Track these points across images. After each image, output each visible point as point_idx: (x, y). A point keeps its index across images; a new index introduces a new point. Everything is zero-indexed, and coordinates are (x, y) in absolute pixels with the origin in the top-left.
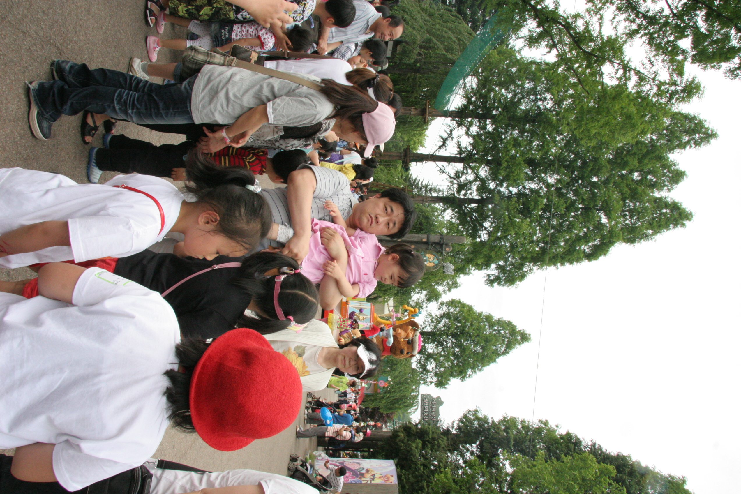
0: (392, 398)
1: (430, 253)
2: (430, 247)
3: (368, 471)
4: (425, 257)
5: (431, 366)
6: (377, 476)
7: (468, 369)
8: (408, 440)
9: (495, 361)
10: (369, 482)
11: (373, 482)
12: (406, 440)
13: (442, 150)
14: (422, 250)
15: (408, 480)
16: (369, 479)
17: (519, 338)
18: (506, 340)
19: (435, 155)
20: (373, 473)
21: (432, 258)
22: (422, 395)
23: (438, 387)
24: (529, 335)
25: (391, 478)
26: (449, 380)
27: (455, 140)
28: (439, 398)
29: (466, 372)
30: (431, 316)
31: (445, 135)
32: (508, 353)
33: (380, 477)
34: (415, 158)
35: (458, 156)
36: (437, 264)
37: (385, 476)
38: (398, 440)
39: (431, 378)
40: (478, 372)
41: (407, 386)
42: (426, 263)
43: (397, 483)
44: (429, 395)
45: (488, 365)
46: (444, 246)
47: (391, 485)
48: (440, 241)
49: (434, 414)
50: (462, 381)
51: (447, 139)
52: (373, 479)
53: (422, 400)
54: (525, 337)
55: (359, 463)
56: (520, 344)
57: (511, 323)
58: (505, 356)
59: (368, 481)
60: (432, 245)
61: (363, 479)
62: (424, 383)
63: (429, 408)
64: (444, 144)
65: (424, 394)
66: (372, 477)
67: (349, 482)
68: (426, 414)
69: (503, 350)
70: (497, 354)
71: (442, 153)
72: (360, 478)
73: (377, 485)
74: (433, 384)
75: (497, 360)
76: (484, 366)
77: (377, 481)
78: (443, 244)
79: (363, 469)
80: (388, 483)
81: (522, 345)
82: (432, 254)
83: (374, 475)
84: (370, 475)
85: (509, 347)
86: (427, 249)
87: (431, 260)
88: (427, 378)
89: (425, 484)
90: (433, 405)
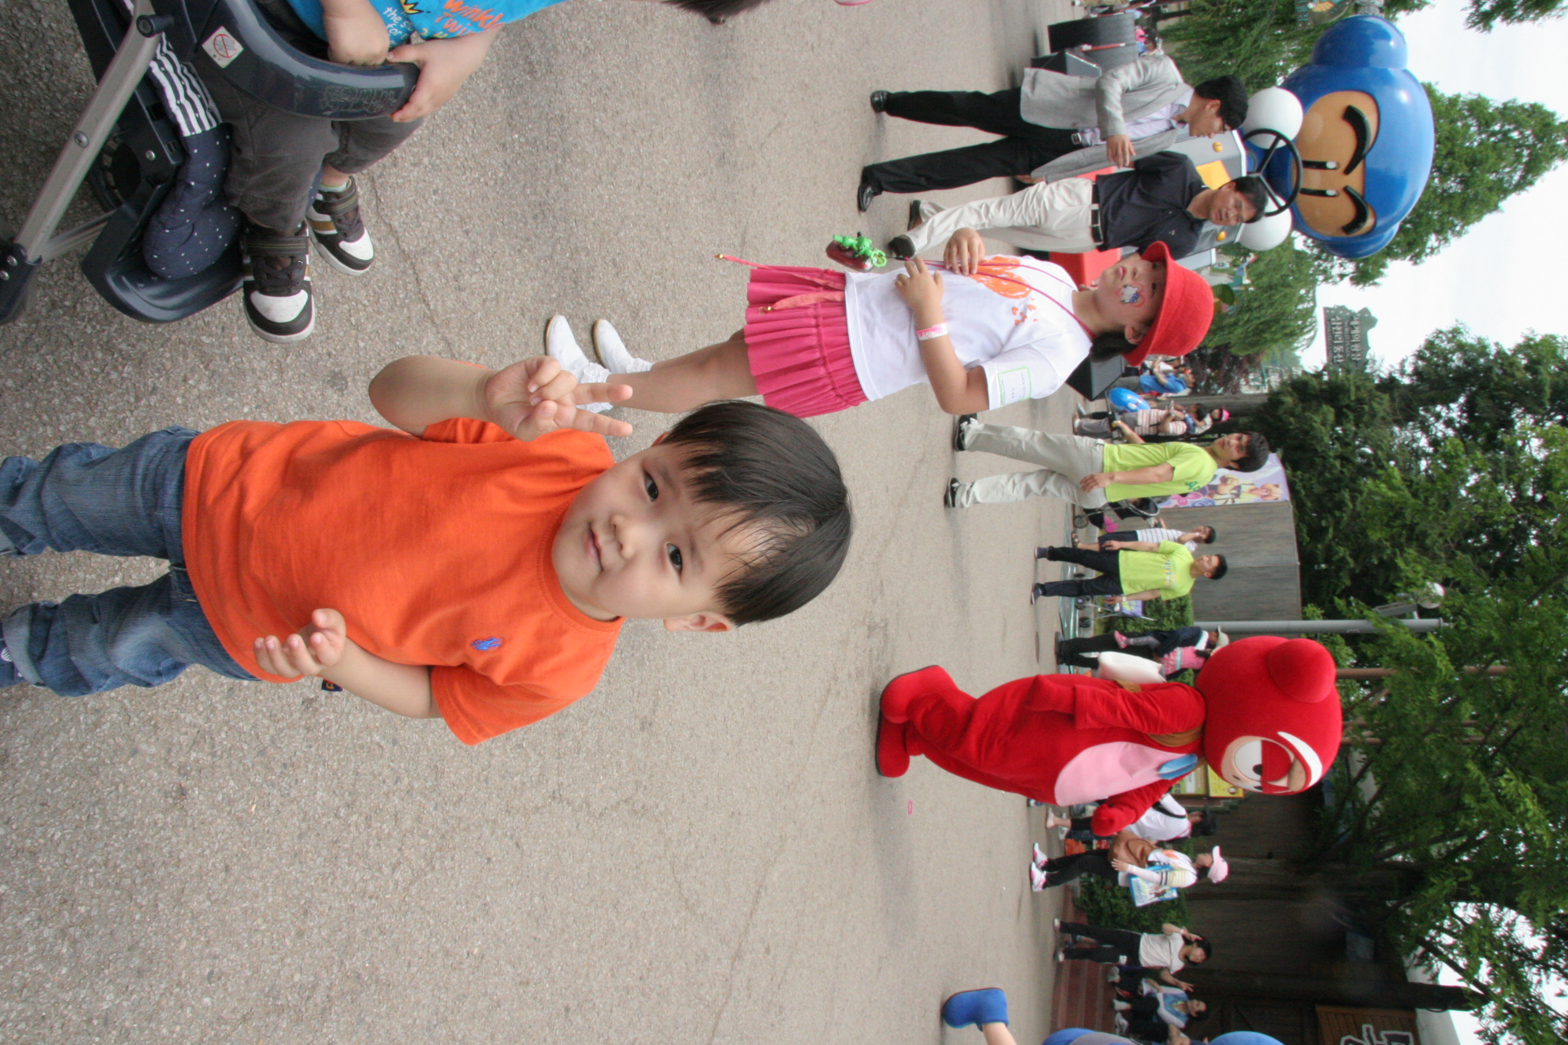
0: (1257, 322)
3: (1224, 480)
6: (1244, 488)
7: (1428, 234)
8: (1304, 410)
10: (1230, 502)
11: (1238, 501)
12: (1299, 410)
15: (1309, 490)
16: (1228, 496)
20: (1235, 484)
22: (1325, 309)
23: (1357, 284)
25: (1275, 489)
26: (1384, 266)
28: (1365, 311)
33: (1251, 491)
37: (1263, 487)
38: (1281, 412)
40: (1453, 240)
41: (1287, 290)
43: (1288, 498)
44: (1342, 308)
45: (1479, 219)
47: (1276, 505)
49: (1356, 348)
50: (1415, 263)
52: (1238, 495)
53: (1328, 321)
58: (1523, 193)
59: (1227, 500)
61: (1217, 497)
62: (1326, 280)
63: (1343, 335)
65: (1331, 306)
66: (1235, 492)
67: (1189, 504)
68: (1338, 349)
69: (1516, 177)
70: (1502, 190)
72: (1211, 495)
73: (1246, 506)
74: (1347, 280)
76: (1468, 224)
77: (1247, 499)
80: (1269, 500)
83: (1238, 488)
84: (1230, 487)
85: (1534, 168)
88: (1332, 267)
89: (1346, 495)
90: (1352, 328)
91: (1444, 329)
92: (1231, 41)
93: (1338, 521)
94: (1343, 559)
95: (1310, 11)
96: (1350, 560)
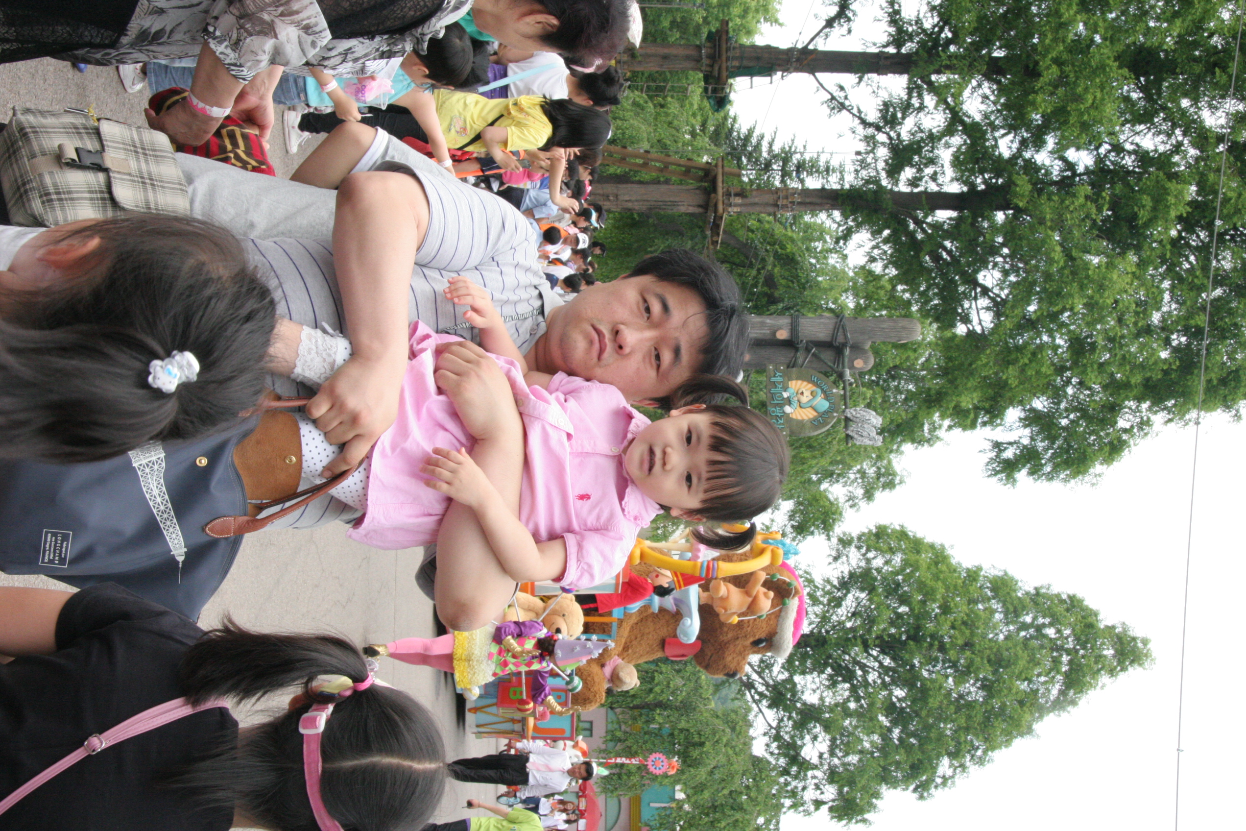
2: (800, 356)
4: (785, 389)
5: (815, 747)
9: (1029, 731)
13: (838, 30)
14: (776, 369)
17: (1109, 652)
18: (1065, 658)
19: (815, 51)
21: (807, 393)
24: (1145, 642)
29: (934, 769)
32: (1073, 703)
34: (746, 63)
35: (892, 50)
36: (826, 412)
39: (817, 787)
42: (788, 409)
46: (847, 352)
48: (834, 336)
54: (1129, 650)
56: (1112, 672)
57: (1081, 601)
60: (808, 349)
64: (842, 12)
75: (1035, 726)
78: (844, 345)
81: (1122, 676)
82: (810, 381)
86: (792, 365)
87: (804, 399)
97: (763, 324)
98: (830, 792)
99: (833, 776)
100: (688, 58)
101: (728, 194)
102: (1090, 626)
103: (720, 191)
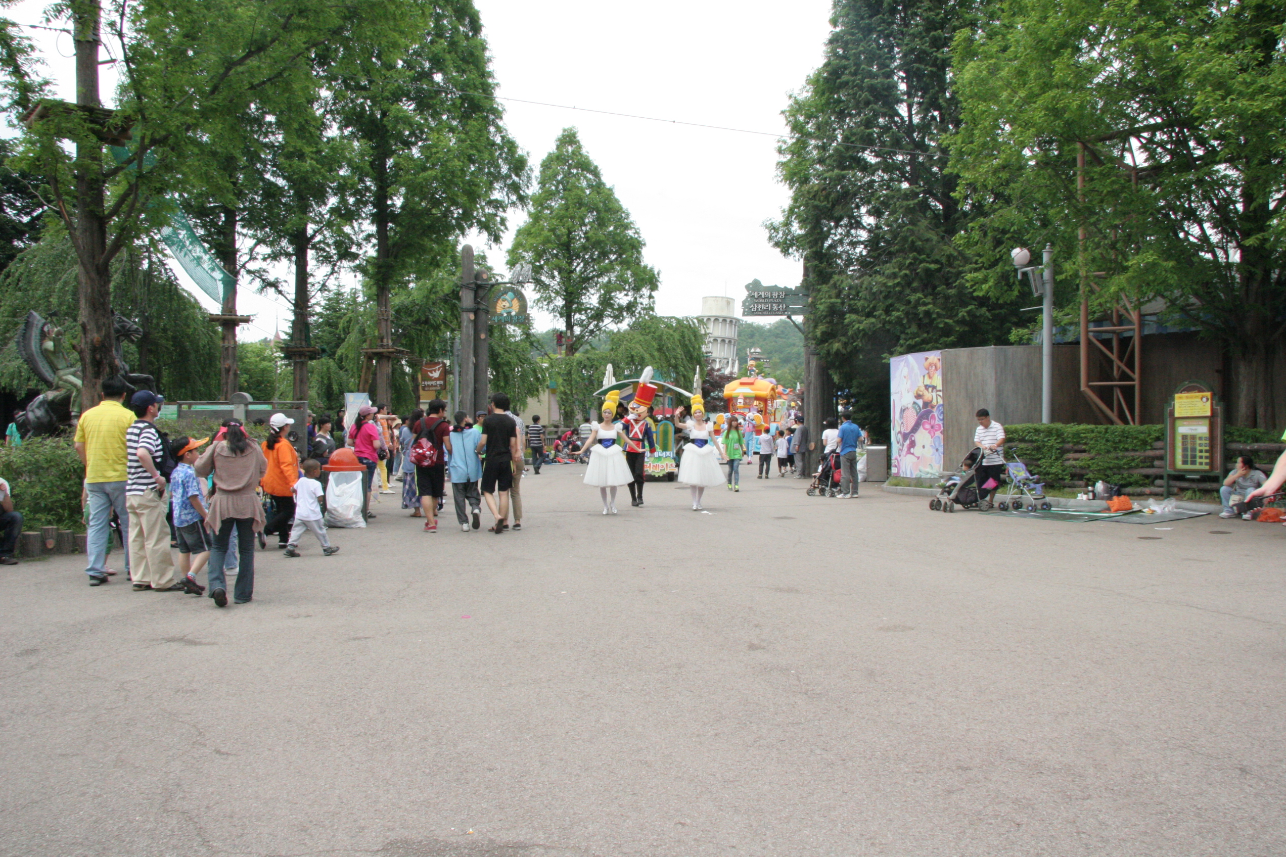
1: (495, 308)
2: (482, 307)
3: (918, 396)
4: (502, 315)
5: (622, 299)
6: (927, 382)
7: (625, 236)
8: (845, 334)
9: (610, 190)
10: (941, 394)
11: (940, 387)
12: (844, 339)
13: (283, 287)
14: (490, 320)
15: (915, 335)
16: (934, 394)
17: (570, 149)
18: (574, 171)
19: (296, 300)
20: (923, 388)
21: (504, 303)
22: (744, 315)
24: (564, 130)
25: (930, 360)
26: (645, 267)
27: (264, 265)
28: (747, 287)
29: (631, 237)
30: (539, 300)
31: (258, 283)
32: (596, 167)
33: (930, 377)
34: (303, 337)
35: (294, 258)
36: (514, 293)
37: (927, 369)
38: (844, 352)
40: (631, 219)
42: (513, 313)
43: (939, 352)
44: (744, 303)
45: (617, 201)
46: (479, 282)
47: (944, 360)
48: (472, 289)
49: (775, 295)
51: (264, 280)
52: (934, 387)
53: (753, 314)
54: (569, 139)
55: (903, 411)
56: (580, 147)
57: (544, 161)
58: (602, 172)
59: (937, 395)
60: (478, 303)
61: (934, 402)
63: (765, 303)
64: (274, 285)
65: (742, 310)
66: (930, 389)
67: (941, 423)
68: (775, 307)
69: (590, 176)
70: (598, 187)
71: (290, 288)
72: (933, 407)
73: (945, 382)
75: (608, 186)
76: (621, 208)
77: (937, 381)
78: (476, 284)
79: (914, 403)
80: (939, 365)
81: (582, 143)
82: (497, 302)
83: (927, 387)
84: (926, 392)
85: (585, 166)
86: (487, 312)
87: (507, 305)
88: (642, 304)
89: (922, 309)
90: (760, 296)
91: (768, 235)
92: (506, 369)
93: (938, 314)
94: (968, 312)
95: (517, 314)
96: (969, 308)
97: (467, 327)
98: (645, 291)
99: (637, 289)
100: (301, 369)
101: (382, 346)
102: (558, 158)
103: (381, 350)
